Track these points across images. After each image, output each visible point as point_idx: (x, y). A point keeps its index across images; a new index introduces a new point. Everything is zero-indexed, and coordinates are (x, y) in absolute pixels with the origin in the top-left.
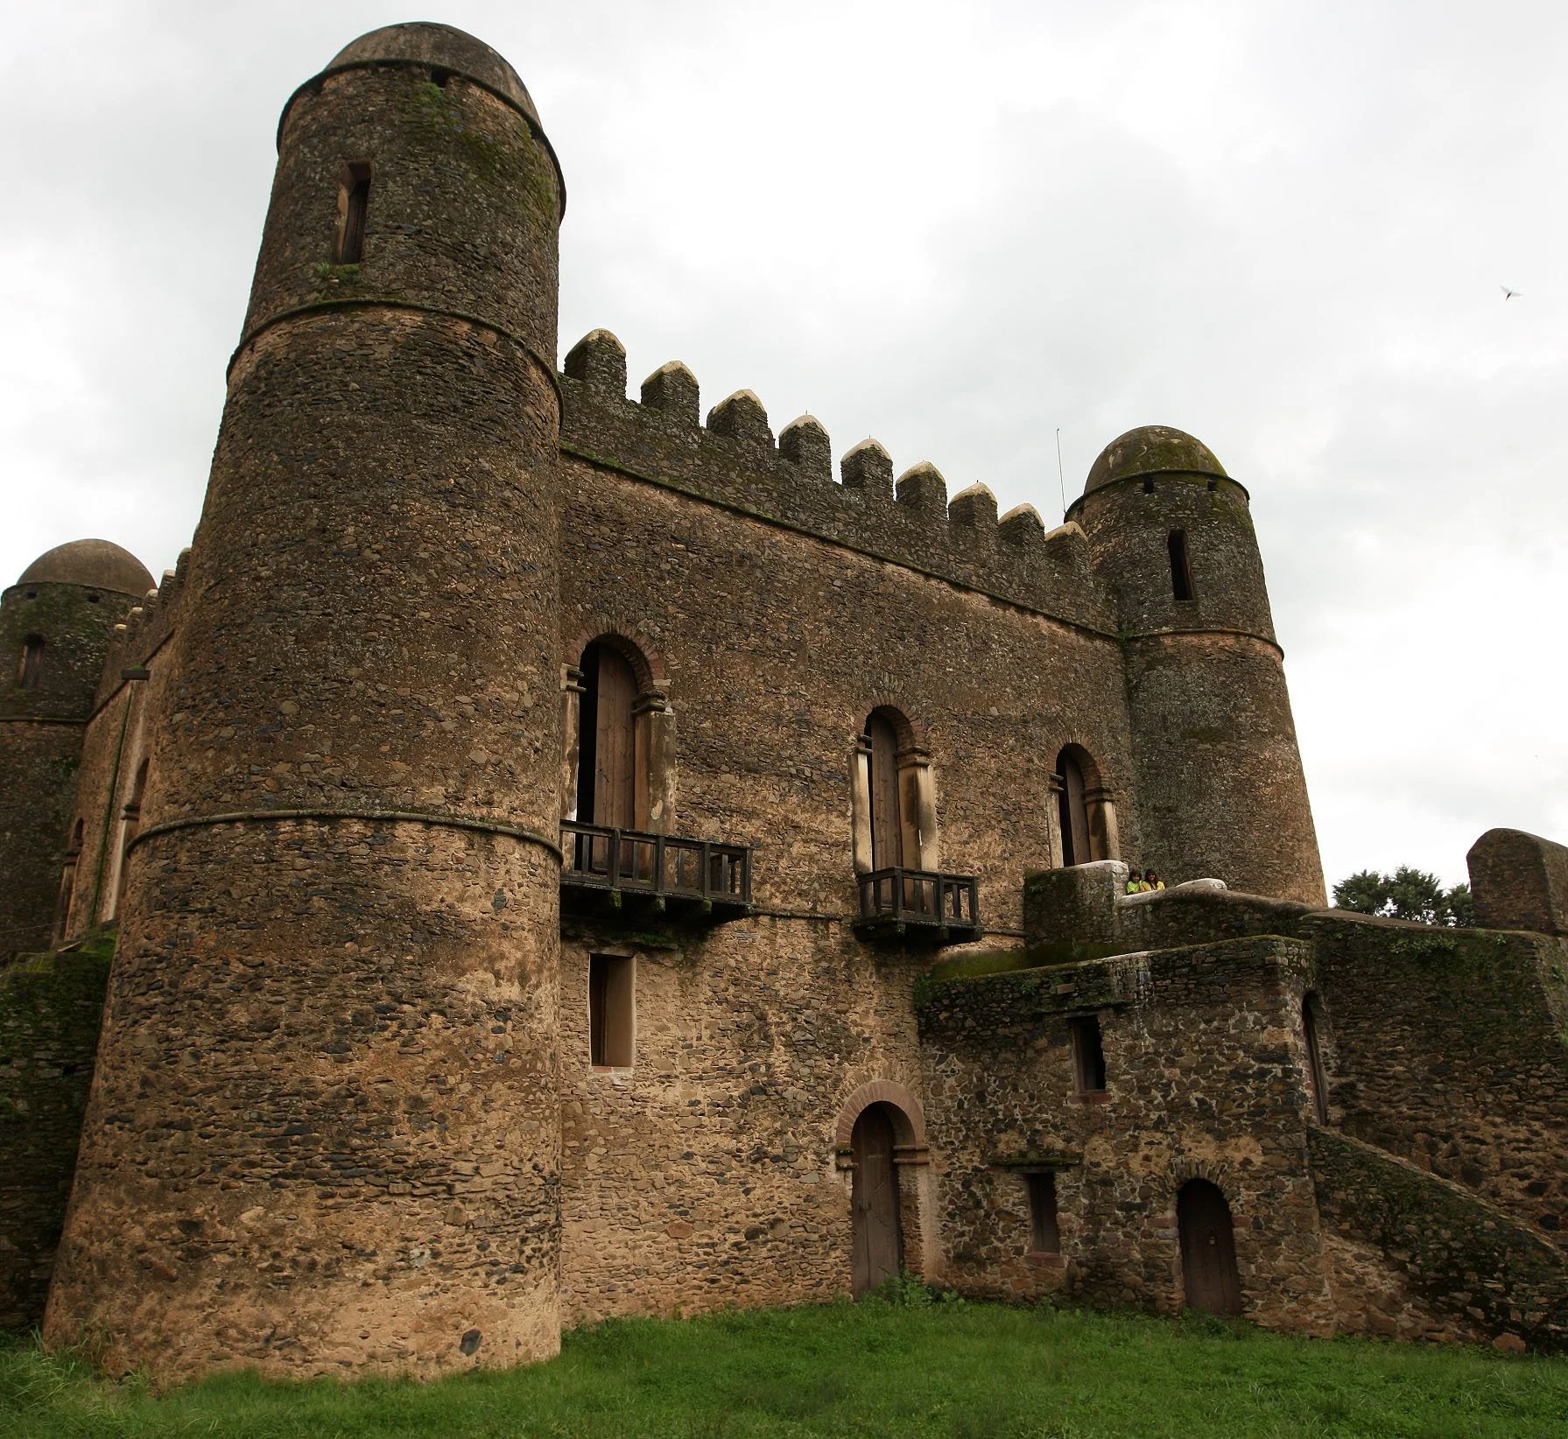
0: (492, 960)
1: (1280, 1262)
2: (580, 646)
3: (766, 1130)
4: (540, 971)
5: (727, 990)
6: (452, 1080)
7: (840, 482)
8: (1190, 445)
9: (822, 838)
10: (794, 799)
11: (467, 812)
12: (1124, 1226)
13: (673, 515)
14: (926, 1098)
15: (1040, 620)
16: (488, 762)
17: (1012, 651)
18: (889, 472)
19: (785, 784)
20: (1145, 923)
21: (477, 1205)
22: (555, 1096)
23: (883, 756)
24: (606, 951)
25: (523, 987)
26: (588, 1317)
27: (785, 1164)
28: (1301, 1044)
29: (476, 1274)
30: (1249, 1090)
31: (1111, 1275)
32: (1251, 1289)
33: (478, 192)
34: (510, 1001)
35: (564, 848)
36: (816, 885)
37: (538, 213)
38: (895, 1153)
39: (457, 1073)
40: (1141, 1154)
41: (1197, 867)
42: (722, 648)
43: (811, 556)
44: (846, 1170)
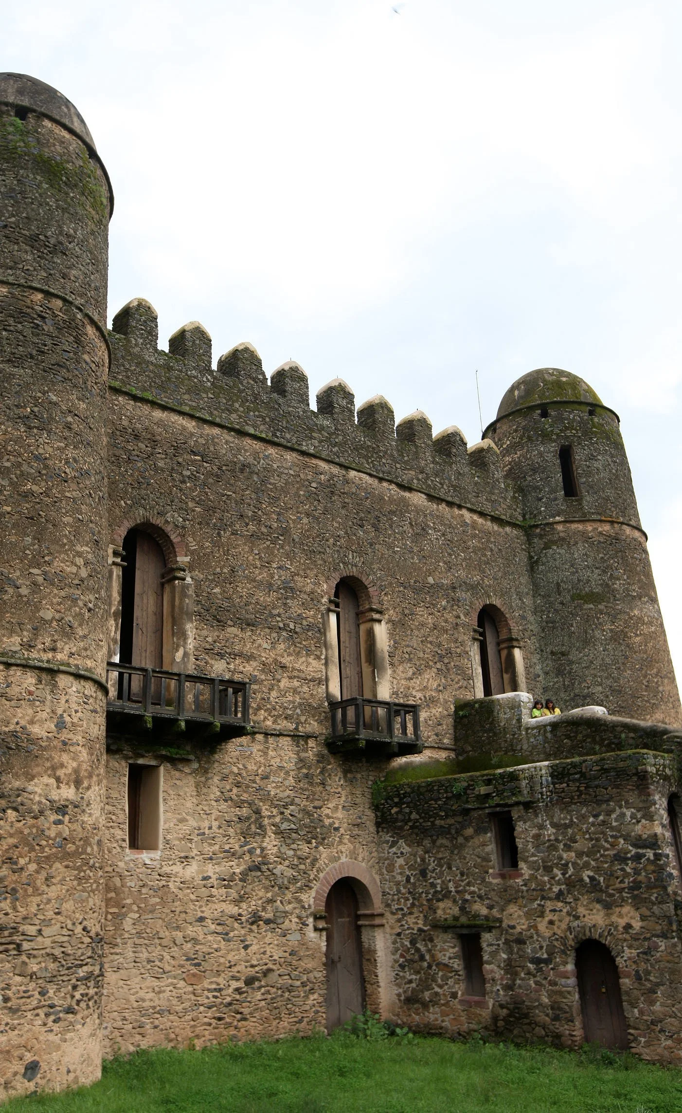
0: (54, 768)
1: (657, 1007)
2: (123, 532)
3: (261, 898)
4: (90, 776)
5: (231, 790)
6: (22, 862)
7: (316, 411)
8: (575, 382)
9: (303, 675)
10: (282, 646)
11: (37, 656)
12: (535, 976)
13: (192, 434)
14: (382, 874)
15: (464, 512)
16: (53, 618)
17: (443, 535)
18: (352, 402)
19: (275, 635)
20: (546, 740)
21: (39, 959)
22: (100, 873)
23: (348, 613)
24: (141, 761)
25: (78, 789)
26: (123, 1049)
27: (275, 926)
28: (668, 834)
29: (37, 1015)
30: (628, 870)
31: (526, 1016)
32: (636, 1029)
33: (50, 197)
34: (67, 800)
35: (110, 683)
36: (298, 711)
37: (94, 212)
38: (358, 917)
39: (26, 856)
40: (547, 919)
41: (585, 697)
42: (228, 533)
43: (294, 464)
44: (321, 930)
